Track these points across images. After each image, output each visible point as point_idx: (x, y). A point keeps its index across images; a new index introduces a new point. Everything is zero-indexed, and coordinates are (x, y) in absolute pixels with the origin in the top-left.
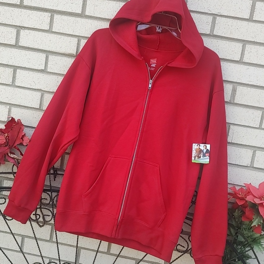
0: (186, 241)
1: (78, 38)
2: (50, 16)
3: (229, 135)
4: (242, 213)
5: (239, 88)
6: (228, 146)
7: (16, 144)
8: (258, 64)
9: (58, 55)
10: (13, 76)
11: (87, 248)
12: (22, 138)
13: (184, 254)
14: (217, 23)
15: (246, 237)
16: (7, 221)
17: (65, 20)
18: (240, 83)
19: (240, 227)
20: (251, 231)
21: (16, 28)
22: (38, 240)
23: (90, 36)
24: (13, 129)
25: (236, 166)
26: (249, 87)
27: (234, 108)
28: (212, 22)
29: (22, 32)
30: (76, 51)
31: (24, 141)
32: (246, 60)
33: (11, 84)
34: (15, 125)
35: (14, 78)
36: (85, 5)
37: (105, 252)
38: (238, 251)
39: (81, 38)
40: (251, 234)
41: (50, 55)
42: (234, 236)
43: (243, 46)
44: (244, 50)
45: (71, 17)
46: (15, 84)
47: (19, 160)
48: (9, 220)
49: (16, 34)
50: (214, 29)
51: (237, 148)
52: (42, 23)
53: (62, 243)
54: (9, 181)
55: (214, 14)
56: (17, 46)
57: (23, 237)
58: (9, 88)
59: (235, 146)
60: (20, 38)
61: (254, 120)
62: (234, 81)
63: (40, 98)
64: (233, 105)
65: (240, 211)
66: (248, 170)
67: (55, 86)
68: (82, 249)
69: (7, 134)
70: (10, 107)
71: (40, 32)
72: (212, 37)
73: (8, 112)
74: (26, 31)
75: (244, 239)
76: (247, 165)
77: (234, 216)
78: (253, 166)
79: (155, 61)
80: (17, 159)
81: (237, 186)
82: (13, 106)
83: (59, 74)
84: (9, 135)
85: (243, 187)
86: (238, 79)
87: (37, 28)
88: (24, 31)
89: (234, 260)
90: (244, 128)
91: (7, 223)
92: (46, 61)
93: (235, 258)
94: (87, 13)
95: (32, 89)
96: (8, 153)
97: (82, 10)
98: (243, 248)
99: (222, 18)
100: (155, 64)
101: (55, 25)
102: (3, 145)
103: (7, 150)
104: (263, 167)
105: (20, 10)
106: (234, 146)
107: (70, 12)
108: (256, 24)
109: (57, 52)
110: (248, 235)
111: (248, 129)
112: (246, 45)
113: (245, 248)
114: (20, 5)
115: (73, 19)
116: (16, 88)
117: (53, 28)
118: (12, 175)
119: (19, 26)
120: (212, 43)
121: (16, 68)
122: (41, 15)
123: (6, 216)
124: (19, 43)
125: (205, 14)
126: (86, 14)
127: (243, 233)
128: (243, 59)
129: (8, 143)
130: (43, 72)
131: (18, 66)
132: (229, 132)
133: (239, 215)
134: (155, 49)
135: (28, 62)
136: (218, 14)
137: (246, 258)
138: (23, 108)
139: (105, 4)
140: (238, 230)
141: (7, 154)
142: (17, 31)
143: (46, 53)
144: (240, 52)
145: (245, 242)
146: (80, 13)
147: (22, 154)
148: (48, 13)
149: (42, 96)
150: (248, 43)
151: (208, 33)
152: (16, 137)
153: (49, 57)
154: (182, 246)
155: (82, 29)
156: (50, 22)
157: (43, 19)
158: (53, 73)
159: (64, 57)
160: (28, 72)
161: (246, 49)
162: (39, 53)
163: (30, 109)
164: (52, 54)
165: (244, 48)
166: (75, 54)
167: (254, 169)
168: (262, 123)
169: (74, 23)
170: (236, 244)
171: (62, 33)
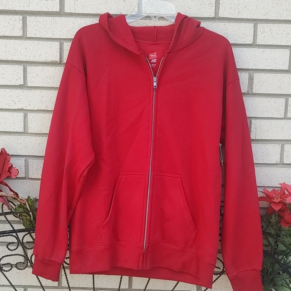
0: (221, 261)
1: (59, 41)
2: (22, 19)
3: (252, 131)
4: (279, 218)
5: (256, 75)
6: (252, 144)
7: (2, 179)
8: (274, 44)
9: (38, 65)
11: (105, 288)
12: (8, 171)
13: (220, 276)
14: (221, 3)
15: (287, 245)
16: (4, 272)
17: (40, 22)
18: (257, 69)
19: (280, 234)
22: (46, 288)
23: (73, 37)
25: (264, 165)
26: (267, 72)
27: (253, 99)
28: (216, 2)
30: (59, 57)
31: (11, 174)
32: (259, 42)
36: (63, 1)
37: (126, 289)
38: (281, 262)
39: (63, 41)
41: (28, 66)
42: (274, 245)
43: (254, 26)
44: (256, 31)
45: (48, 17)
47: (8, 198)
48: (6, 271)
50: (219, 11)
51: (263, 144)
52: (13, 29)
53: (74, 287)
57: (26, 288)
59: (260, 143)
61: (277, 110)
62: (249, 68)
63: (23, 120)
64: (251, 96)
65: (277, 216)
66: (279, 168)
67: (39, 102)
68: (98, 290)
71: (12, 39)
72: (218, 21)
75: (286, 247)
76: (277, 163)
77: (271, 224)
78: (283, 163)
79: (156, 56)
80: (6, 196)
81: (267, 188)
83: (43, 87)
85: (275, 188)
86: (254, 65)
87: (8, 35)
89: (278, 273)
90: (268, 121)
91: (5, 275)
92: (24, 74)
93: (278, 271)
94: (67, 10)
95: (12, 109)
97: (60, 7)
98: (285, 258)
100: (156, 58)
101: (29, 29)
106: (258, 143)
107: (45, 11)
109: (37, 61)
110: (290, 242)
111: (272, 121)
112: (257, 25)
113: (288, 257)
115: (51, 19)
117: (27, 33)
118: (3, 216)
120: (218, 27)
122: (10, 19)
123: (3, 267)
126: (65, 12)
127: (284, 240)
128: (256, 42)
130: (22, 87)
132: (251, 128)
133: (276, 221)
134: (154, 42)
135: (2, 78)
138: (5, 134)
143: (23, 64)
144: (252, 33)
145: (287, 250)
146: (59, 10)
147: (11, 190)
148: (18, 16)
149: (25, 117)
150: (259, 23)
151: (213, 16)
152: (1, 171)
153: (27, 68)
154: (216, 267)
155: (63, 29)
156: (23, 26)
157: (13, 24)
158: (35, 87)
159: (46, 66)
160: (3, 90)
161: (258, 30)
162: (14, 65)
163: (12, 134)
164: (31, 65)
165: (256, 29)
166: (58, 61)
167: (285, 165)
168: (286, 111)
169: (52, 24)
170: (277, 255)
171: (39, 38)
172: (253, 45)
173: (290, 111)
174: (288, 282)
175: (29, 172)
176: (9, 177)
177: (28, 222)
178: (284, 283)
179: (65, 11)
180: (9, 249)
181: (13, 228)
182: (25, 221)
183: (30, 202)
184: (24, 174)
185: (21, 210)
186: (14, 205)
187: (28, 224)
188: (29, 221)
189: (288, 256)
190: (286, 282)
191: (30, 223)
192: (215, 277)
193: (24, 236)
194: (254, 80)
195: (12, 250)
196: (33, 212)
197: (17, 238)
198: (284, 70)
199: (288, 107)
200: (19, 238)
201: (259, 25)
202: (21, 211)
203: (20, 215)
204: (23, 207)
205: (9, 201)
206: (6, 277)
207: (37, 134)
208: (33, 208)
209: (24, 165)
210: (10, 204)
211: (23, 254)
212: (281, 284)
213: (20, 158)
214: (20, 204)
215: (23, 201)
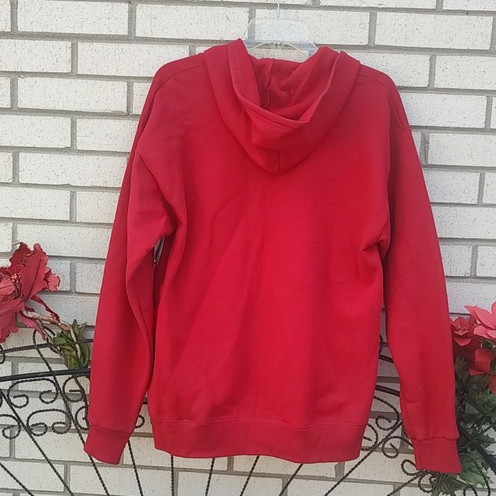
0: (373, 429)
1: (126, 80)
2: (70, 46)
4: (467, 362)
5: (433, 136)
7: (34, 293)
8: (462, 88)
9: (93, 117)
10: (13, 166)
11: (190, 469)
12: (44, 279)
13: (371, 452)
14: (379, 24)
15: (479, 406)
16: (34, 437)
17: (98, 51)
18: (434, 127)
19: (467, 388)
20: (489, 393)
21: (10, 75)
24: (26, 264)
26: (451, 132)
27: (428, 174)
28: (370, 22)
29: (22, 83)
30: (126, 106)
31: (49, 283)
32: (439, 83)
33: (11, 181)
34: (29, 256)
35: (15, 169)
36: (134, 19)
37: (224, 471)
38: (469, 433)
39: (133, 80)
40: (489, 398)
41: (78, 119)
42: (458, 406)
43: (430, 60)
44: (433, 66)
45: (110, 44)
46: (18, 181)
47: (43, 322)
48: (38, 435)
49: (9, 88)
50: (375, 35)
52: (57, 62)
53: (143, 466)
54: (27, 364)
55: (372, 7)
56: (15, 108)
57: (67, 464)
58: (9, 189)
60: (19, 95)
61: (467, 191)
62: (422, 125)
63: (69, 201)
64: (426, 168)
65: (463, 359)
66: (468, 284)
67: (94, 175)
68: (180, 472)
69: (15, 274)
70: (13, 224)
71: (55, 78)
72: (374, 51)
73: (11, 234)
74: (29, 79)
75: (477, 409)
76: (465, 275)
78: (476, 276)
80: (40, 319)
82: (20, 222)
83: (100, 151)
84: (19, 277)
85: (462, 316)
86: (429, 120)
87: (48, 71)
88: (23, 80)
89: (464, 449)
90: (451, 208)
91: (35, 442)
92: (72, 131)
93: (465, 446)
94: (139, 33)
95: (52, 185)
96: (22, 310)
97: (129, 28)
98: (476, 427)
99: (387, 13)
101: (80, 61)
102: (10, 296)
103: (19, 306)
104: (494, 275)
105: (13, 43)
107: (106, 35)
108: (450, 16)
109: (92, 111)
110: (483, 400)
111: (458, 208)
112: (436, 57)
113: (481, 426)
114: (12, 33)
115: (114, 47)
116: (21, 187)
117: (78, 68)
118: (36, 350)
119: (15, 72)
120: (374, 60)
121: (18, 151)
122: (53, 47)
123: (32, 429)
124: (17, 104)
125: (354, 10)
126: (137, 35)
127: (474, 398)
128: (434, 84)
129: (19, 292)
130: (68, 151)
131: (21, 146)
133: (462, 367)
135: (39, 137)
136: (378, 6)
137: (484, 444)
138: (40, 223)
139: (170, 12)
140: (463, 394)
141: (21, 312)
142: (11, 83)
143: (70, 116)
144: (426, 70)
145: (479, 414)
146: (126, 34)
147: (48, 309)
148: (65, 42)
149: (73, 197)
150: (438, 54)
151: (365, 43)
152: (34, 279)
153: (77, 122)
154: (365, 438)
155: (133, 63)
156: (72, 57)
157: (57, 54)
158: (88, 151)
159: (105, 119)
160: (40, 155)
161: (436, 65)
162: (57, 118)
163: (52, 224)
164: (83, 117)
165: (434, 63)
166: (125, 110)
167: (478, 279)
168: (481, 194)
169: (117, 54)
170: (464, 422)
171: (96, 75)
172: (429, 88)
173: (486, 193)
174: (480, 465)
175: (77, 282)
176: (44, 290)
177: (73, 360)
178: (474, 467)
179: (135, 34)
180: (43, 401)
181: (49, 368)
182: (69, 358)
183: (76, 329)
184: (69, 286)
185: (63, 341)
186: (53, 333)
187: (73, 363)
188: (74, 358)
189: (480, 424)
190: (477, 465)
191: (76, 362)
192: (363, 454)
193: (67, 381)
194: (430, 144)
195: (47, 403)
196: (81, 345)
197: (56, 384)
198: (477, 129)
199: (485, 186)
200: (58, 385)
201: (438, 57)
202: (63, 343)
203: (60, 348)
204: (66, 336)
205: (45, 327)
206: (36, 444)
207: (89, 224)
208: (81, 338)
209: (69, 271)
210: (46, 332)
211: (64, 409)
212: (469, 468)
213: (63, 261)
214: (62, 332)
215: (66, 326)
